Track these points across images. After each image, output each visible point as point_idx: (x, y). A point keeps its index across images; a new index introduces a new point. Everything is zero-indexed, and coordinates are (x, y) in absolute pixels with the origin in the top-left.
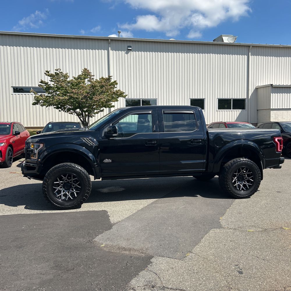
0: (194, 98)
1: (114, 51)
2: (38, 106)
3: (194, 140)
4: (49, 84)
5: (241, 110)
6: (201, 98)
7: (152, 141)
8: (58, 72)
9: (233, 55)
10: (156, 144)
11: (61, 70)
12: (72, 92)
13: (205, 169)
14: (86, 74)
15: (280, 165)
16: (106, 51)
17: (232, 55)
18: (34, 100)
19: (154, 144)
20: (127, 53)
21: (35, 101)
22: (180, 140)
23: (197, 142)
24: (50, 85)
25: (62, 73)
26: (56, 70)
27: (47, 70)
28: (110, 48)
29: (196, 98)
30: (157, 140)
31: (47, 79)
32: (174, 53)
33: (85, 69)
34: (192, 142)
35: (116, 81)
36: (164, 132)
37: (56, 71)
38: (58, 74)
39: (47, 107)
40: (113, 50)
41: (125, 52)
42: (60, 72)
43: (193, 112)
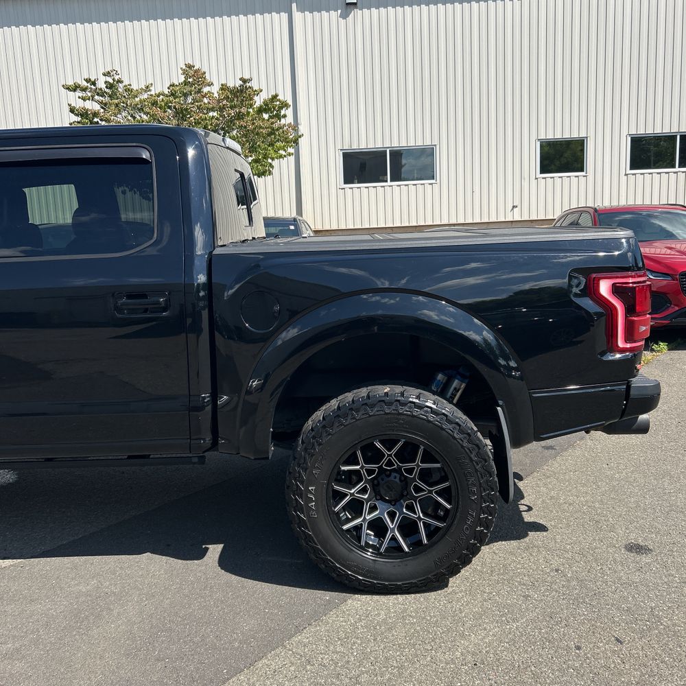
0: (550, 136)
1: (307, 13)
6: (575, 135)
8: (111, 80)
15: (643, 417)
16: (284, 16)
20: (344, 16)
25: (119, 81)
28: (294, 5)
29: (558, 136)
33: (190, 66)
37: (107, 79)
38: (113, 85)
40: (303, 11)
41: (339, 11)
42: (114, 80)
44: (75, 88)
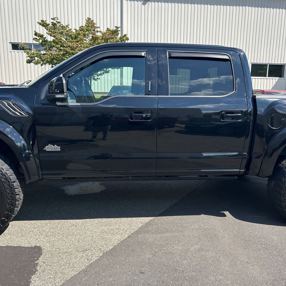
1: (128, 1)
2: (32, 64)
3: (228, 112)
4: (44, 37)
5: (278, 78)
7: (142, 113)
8: (55, 22)
9: (275, 9)
10: (149, 118)
11: (59, 19)
12: (68, 46)
13: (243, 170)
14: (90, 24)
17: (273, 8)
18: (27, 57)
19: (147, 118)
20: (144, 4)
21: (29, 58)
22: (204, 112)
23: (233, 118)
24: (46, 38)
25: (59, 23)
26: (52, 19)
27: (42, 20)
30: (152, 111)
31: (43, 31)
32: (201, 4)
33: (89, 19)
34: (223, 117)
35: (126, 35)
36: (168, 95)
37: (52, 21)
38: (55, 24)
39: (42, 65)
41: (142, 2)
42: (57, 22)
43: (227, 57)
44: (44, 24)
